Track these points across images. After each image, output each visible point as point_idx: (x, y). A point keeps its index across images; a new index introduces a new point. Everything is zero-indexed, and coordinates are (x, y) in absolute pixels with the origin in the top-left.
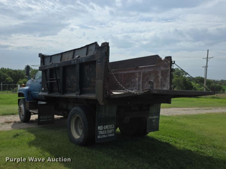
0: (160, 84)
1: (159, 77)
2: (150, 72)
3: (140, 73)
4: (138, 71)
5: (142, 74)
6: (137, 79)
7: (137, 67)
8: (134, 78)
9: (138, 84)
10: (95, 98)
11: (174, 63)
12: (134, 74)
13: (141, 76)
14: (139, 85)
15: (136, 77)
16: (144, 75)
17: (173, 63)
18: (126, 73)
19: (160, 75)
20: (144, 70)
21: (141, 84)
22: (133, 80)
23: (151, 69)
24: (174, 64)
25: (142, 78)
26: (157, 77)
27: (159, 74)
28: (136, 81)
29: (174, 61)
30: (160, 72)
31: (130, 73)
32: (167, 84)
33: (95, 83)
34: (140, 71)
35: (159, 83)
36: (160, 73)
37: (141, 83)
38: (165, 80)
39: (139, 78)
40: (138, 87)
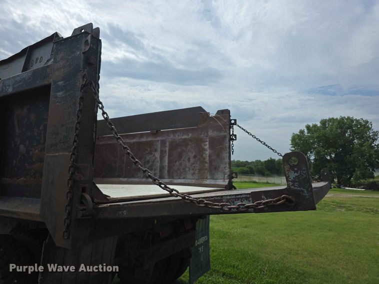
0: (207, 165)
1: (204, 150)
2: (185, 140)
3: (163, 142)
4: (160, 138)
5: (168, 145)
6: (157, 155)
7: (157, 131)
8: (150, 153)
9: (158, 165)
10: (38, 219)
11: (235, 123)
12: (150, 144)
13: (167, 149)
14: (162, 168)
15: (156, 150)
16: (174, 146)
17: (233, 124)
18: (134, 142)
19: (208, 146)
20: (172, 136)
21: (167, 165)
22: (148, 158)
23: (188, 135)
24: (234, 126)
25: (169, 154)
26: (201, 151)
27: (206, 145)
28: (156, 158)
29: (235, 120)
30: (208, 140)
31: (142, 142)
32: (222, 166)
33: (41, 160)
34: (163, 138)
35: (206, 163)
36: (207, 143)
37: (166, 163)
38: (218, 156)
39: (162, 152)
40: (160, 171)
